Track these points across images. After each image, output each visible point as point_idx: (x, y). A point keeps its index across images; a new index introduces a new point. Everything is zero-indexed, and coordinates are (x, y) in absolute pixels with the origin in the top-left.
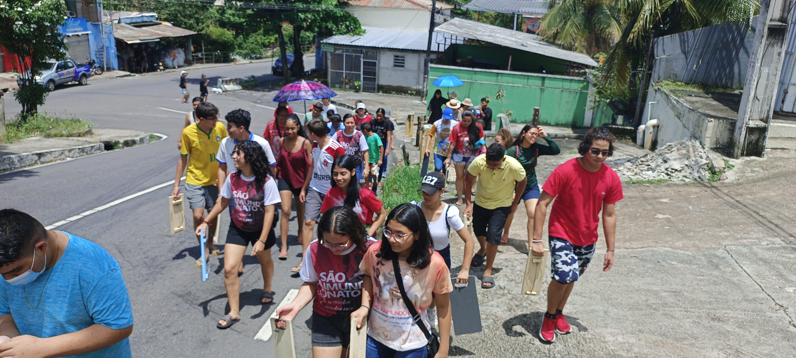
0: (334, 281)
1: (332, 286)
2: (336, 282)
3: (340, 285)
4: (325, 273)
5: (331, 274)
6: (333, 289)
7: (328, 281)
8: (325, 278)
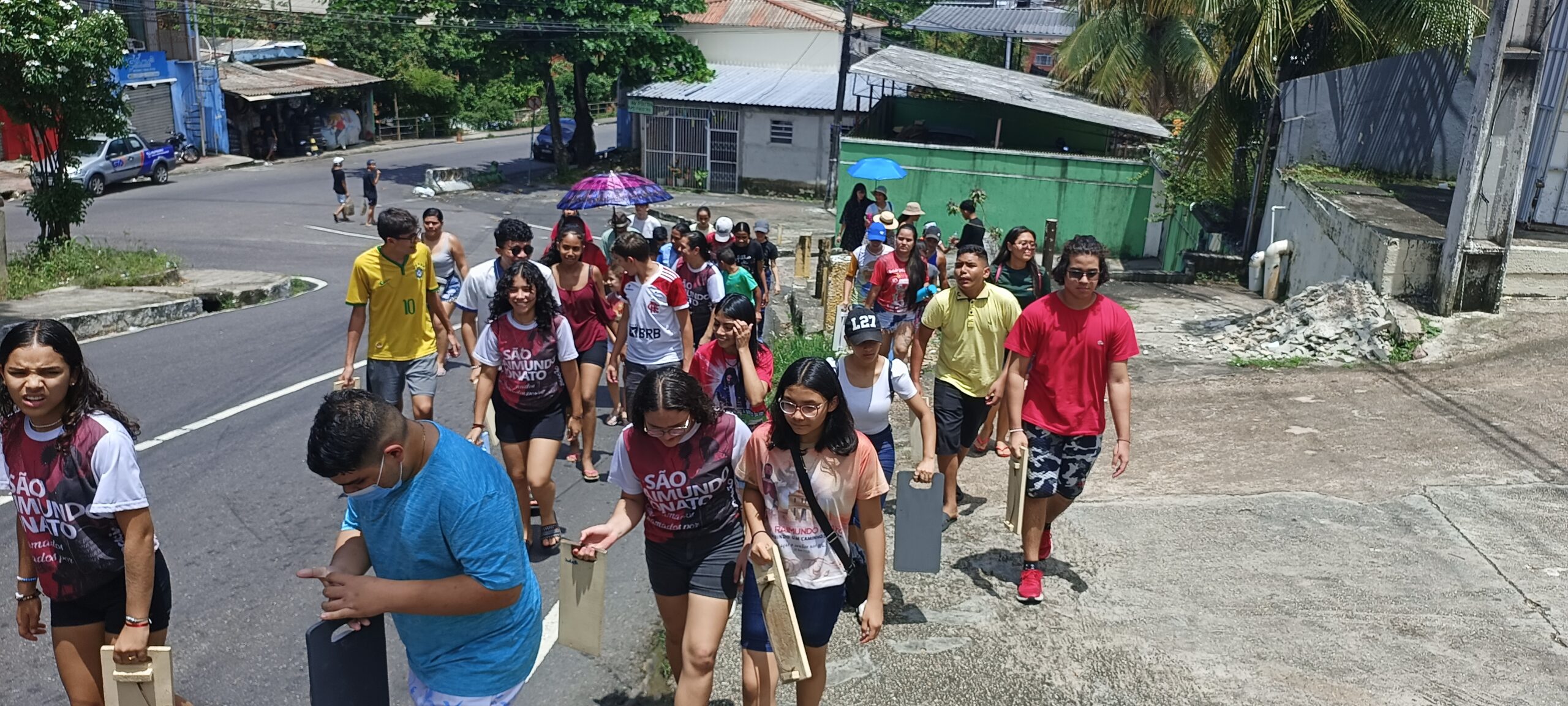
0: (668, 487)
1: (666, 494)
2: (672, 488)
3: (679, 490)
4: (653, 476)
5: (662, 476)
6: (668, 499)
7: (658, 487)
8: (653, 483)
